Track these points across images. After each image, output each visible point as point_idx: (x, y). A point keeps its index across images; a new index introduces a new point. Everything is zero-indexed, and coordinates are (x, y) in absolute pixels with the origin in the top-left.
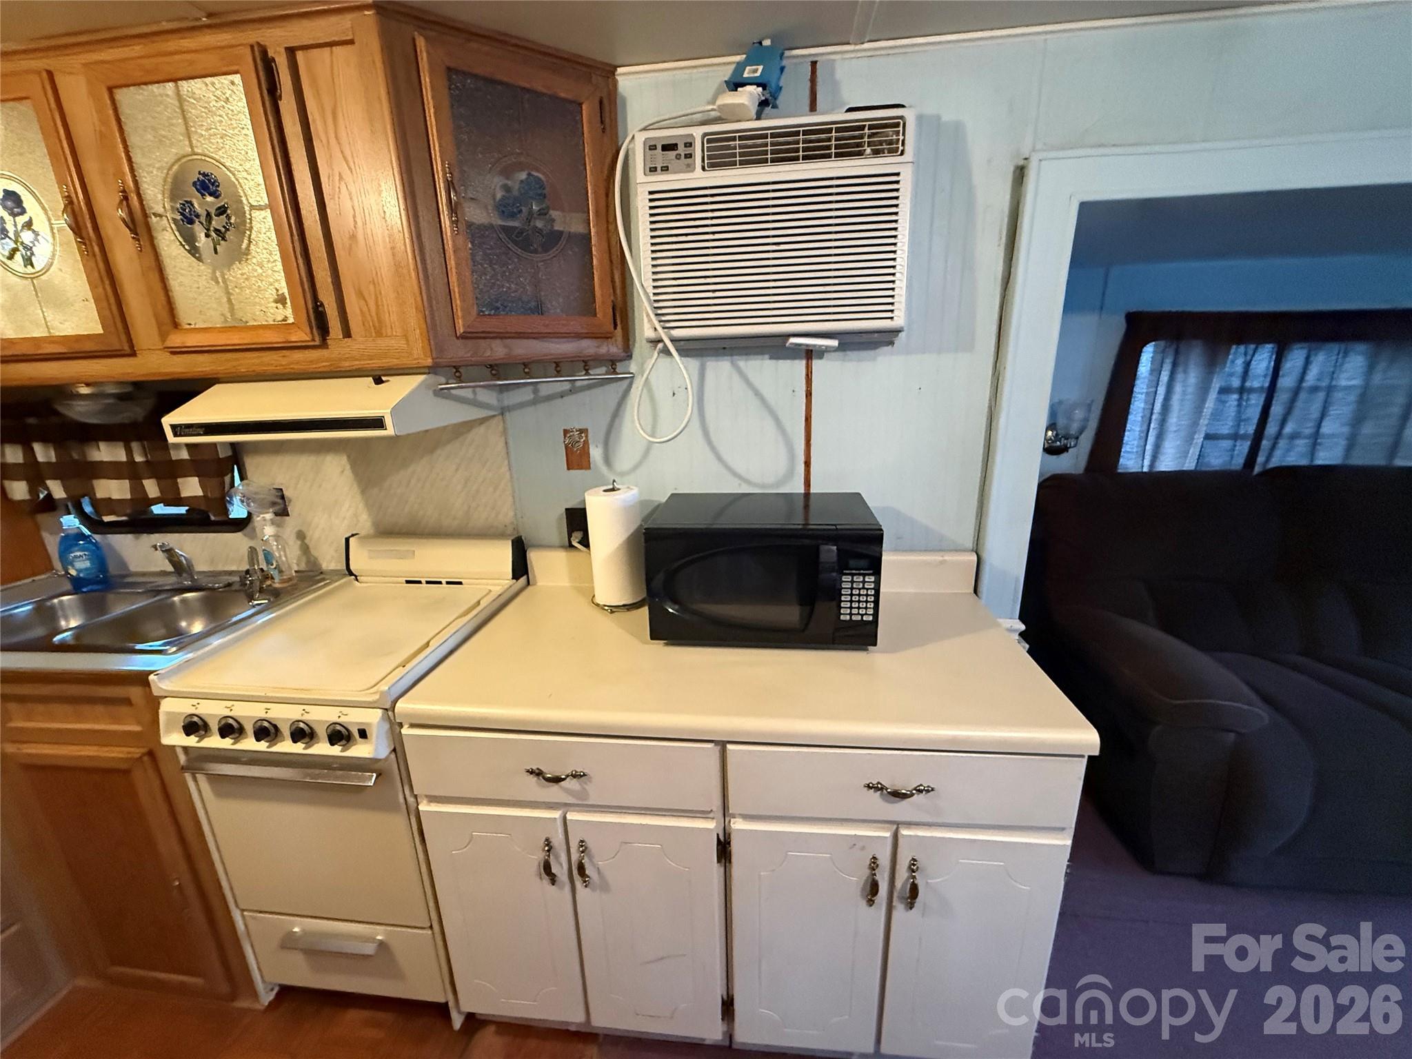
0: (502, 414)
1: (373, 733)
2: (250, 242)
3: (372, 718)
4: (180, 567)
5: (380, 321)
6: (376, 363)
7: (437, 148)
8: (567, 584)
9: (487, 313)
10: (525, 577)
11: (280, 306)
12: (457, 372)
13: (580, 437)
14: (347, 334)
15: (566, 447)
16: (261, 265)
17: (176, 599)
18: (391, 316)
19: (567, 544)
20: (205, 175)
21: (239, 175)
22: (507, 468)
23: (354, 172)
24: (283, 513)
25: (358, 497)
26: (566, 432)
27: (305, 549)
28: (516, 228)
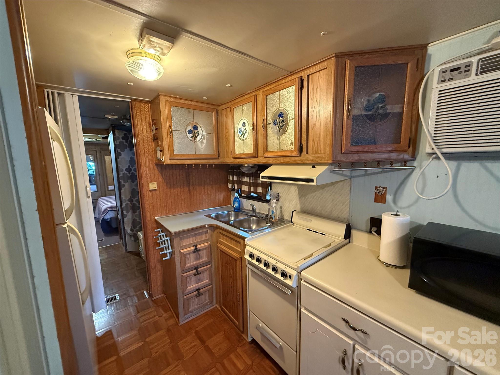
0: (351, 179)
1: (293, 278)
2: (288, 128)
3: (294, 273)
4: (254, 210)
5: (317, 149)
6: (313, 162)
7: (347, 94)
8: (366, 247)
9: (354, 145)
10: (349, 239)
11: (291, 145)
12: (340, 165)
13: (383, 190)
14: (307, 153)
15: (375, 193)
16: (289, 135)
17: (252, 218)
18: (321, 147)
19: (369, 231)
20: (281, 113)
21: (289, 111)
22: (349, 198)
23: (319, 106)
24: (278, 200)
25: (298, 199)
26: (376, 188)
27: (281, 212)
28: (370, 114)
